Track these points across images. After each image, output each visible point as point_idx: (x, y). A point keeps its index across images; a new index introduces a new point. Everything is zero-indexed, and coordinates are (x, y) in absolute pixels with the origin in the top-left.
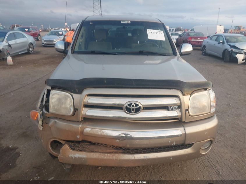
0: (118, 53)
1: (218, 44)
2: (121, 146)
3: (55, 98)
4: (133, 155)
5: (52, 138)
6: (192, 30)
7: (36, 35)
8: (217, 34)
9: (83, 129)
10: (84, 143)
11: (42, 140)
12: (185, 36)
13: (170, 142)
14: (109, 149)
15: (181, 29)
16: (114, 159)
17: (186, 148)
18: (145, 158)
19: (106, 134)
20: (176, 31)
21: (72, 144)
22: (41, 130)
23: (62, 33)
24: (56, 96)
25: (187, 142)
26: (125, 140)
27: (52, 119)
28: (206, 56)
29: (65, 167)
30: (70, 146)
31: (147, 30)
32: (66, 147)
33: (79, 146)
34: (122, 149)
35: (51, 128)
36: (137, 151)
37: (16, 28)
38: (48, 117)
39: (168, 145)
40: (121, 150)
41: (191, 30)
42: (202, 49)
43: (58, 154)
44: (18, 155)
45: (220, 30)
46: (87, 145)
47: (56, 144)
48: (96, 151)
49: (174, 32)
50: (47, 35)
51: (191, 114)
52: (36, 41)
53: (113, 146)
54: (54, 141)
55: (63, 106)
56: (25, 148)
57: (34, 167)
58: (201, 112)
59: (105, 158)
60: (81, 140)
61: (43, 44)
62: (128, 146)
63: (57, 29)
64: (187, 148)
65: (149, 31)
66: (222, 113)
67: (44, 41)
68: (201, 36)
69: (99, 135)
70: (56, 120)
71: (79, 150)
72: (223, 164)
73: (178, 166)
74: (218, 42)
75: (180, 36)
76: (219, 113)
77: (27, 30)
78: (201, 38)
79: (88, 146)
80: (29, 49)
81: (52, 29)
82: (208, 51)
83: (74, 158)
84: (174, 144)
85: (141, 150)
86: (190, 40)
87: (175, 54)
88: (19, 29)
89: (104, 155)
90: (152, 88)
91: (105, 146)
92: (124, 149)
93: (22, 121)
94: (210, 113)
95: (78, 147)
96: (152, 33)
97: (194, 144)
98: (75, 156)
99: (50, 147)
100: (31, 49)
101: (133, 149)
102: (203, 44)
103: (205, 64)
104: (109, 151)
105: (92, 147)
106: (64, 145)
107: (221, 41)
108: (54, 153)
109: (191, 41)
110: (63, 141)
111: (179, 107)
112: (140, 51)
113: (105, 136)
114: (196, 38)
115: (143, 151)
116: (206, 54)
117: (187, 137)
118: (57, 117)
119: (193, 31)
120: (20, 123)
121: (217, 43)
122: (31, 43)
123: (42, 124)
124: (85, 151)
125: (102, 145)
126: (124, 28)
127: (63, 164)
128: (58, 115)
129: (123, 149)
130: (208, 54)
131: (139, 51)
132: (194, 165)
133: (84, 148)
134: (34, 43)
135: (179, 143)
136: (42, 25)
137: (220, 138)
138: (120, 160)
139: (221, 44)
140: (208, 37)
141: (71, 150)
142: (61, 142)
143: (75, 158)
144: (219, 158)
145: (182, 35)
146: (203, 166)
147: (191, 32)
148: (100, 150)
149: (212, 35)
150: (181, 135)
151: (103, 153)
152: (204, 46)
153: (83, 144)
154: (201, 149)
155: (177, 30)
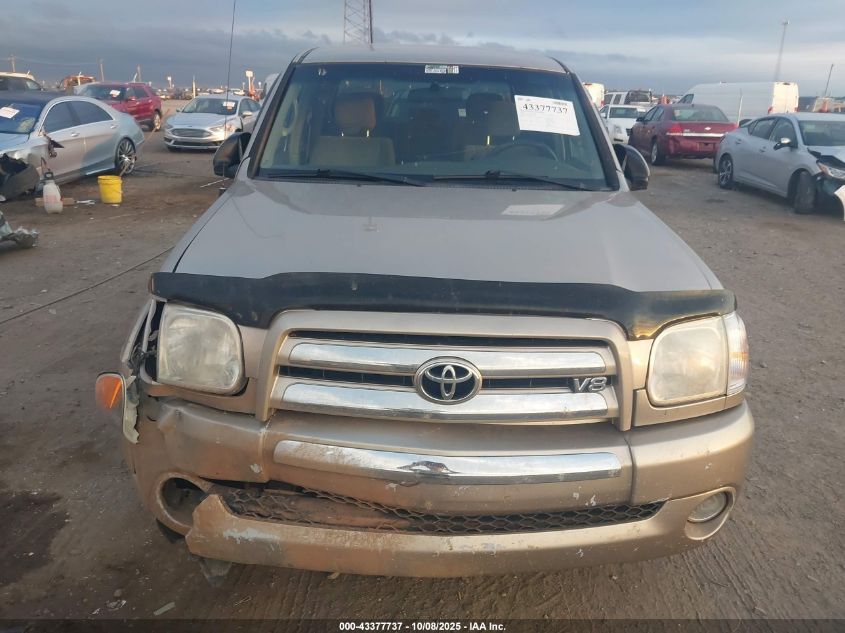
0: (409, 176)
1: (776, 148)
2: (404, 504)
3: (179, 333)
4: (446, 538)
5: (170, 471)
6: (687, 99)
7: (147, 110)
8: (774, 112)
9: (274, 441)
10: (276, 491)
11: (134, 475)
12: (659, 119)
13: (576, 495)
14: (363, 516)
15: (648, 95)
16: (380, 549)
17: (634, 518)
18: (489, 549)
19: (352, 463)
20: (627, 102)
21: (234, 492)
22: (131, 443)
23: (232, 105)
24: (184, 325)
25: (640, 498)
26: (418, 487)
27: (168, 406)
28: (730, 189)
29: (208, 571)
30: (228, 501)
31: (516, 97)
32: (214, 502)
33: (258, 500)
34: (405, 516)
35: (166, 436)
36: (459, 524)
37: (80, 87)
38: (157, 398)
39: (572, 505)
40: (404, 519)
41: (681, 97)
42: (717, 167)
43: (187, 526)
44: (59, 521)
45: (784, 100)
46: (286, 496)
47: (182, 493)
48: (317, 519)
49: (621, 105)
50: (183, 112)
51: (656, 398)
52: (144, 130)
53: (376, 504)
54: (176, 480)
55: (208, 361)
56: (84, 499)
57: (109, 567)
58: (695, 393)
59: (348, 544)
60: (265, 480)
61: (170, 141)
62: (429, 506)
63: (218, 91)
64: (640, 519)
65: (521, 101)
66: (777, 393)
67: (174, 131)
68: (716, 118)
69: (327, 464)
70: (182, 409)
71: (259, 515)
72: (770, 576)
73: (611, 576)
74: (774, 144)
75: (641, 119)
76: (765, 392)
77: (116, 93)
78: (716, 127)
79: (290, 501)
80: (121, 158)
81: (201, 91)
82: (740, 175)
83: (239, 542)
84: (593, 502)
85: (476, 520)
86: (678, 134)
87: (611, 184)
88: (90, 91)
89: (344, 535)
90: (516, 313)
91: (348, 503)
92: (414, 518)
93: (78, 405)
94: (726, 395)
95: (257, 504)
96: (535, 107)
97: (664, 507)
98: (244, 535)
99: (160, 502)
100: (127, 159)
101: (448, 517)
102: (723, 148)
103: (726, 219)
104: (361, 520)
105: (305, 505)
106: (208, 494)
107: (786, 141)
108: (175, 522)
109: (679, 137)
110: (204, 482)
111: (613, 380)
112: (488, 173)
113: (346, 467)
114: (699, 127)
115: (483, 524)
116: (731, 184)
117: (638, 480)
118: (189, 398)
119: (689, 102)
120: (72, 412)
121: (770, 144)
122: (127, 139)
123: (138, 419)
124: (279, 519)
125: (339, 498)
126: (435, 88)
127: (202, 559)
128: (189, 389)
129: (413, 515)
130: (737, 184)
131: (484, 173)
132: (667, 574)
133: (274, 507)
134: (139, 137)
135: (609, 501)
136: (169, 79)
137: (766, 483)
138: (399, 554)
139: (787, 149)
140: (742, 122)
141: (229, 515)
142: (198, 483)
143: (244, 541)
144: (758, 555)
145: (648, 117)
146: (698, 577)
147: (682, 104)
148: (330, 519)
149: (754, 118)
150: (618, 473)
151: (340, 526)
152: (726, 157)
153: (272, 494)
154: (688, 523)
155: (633, 100)
